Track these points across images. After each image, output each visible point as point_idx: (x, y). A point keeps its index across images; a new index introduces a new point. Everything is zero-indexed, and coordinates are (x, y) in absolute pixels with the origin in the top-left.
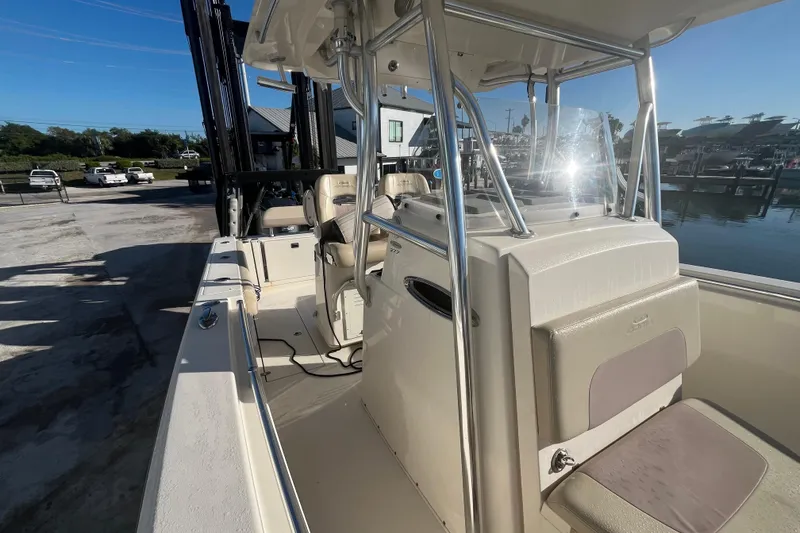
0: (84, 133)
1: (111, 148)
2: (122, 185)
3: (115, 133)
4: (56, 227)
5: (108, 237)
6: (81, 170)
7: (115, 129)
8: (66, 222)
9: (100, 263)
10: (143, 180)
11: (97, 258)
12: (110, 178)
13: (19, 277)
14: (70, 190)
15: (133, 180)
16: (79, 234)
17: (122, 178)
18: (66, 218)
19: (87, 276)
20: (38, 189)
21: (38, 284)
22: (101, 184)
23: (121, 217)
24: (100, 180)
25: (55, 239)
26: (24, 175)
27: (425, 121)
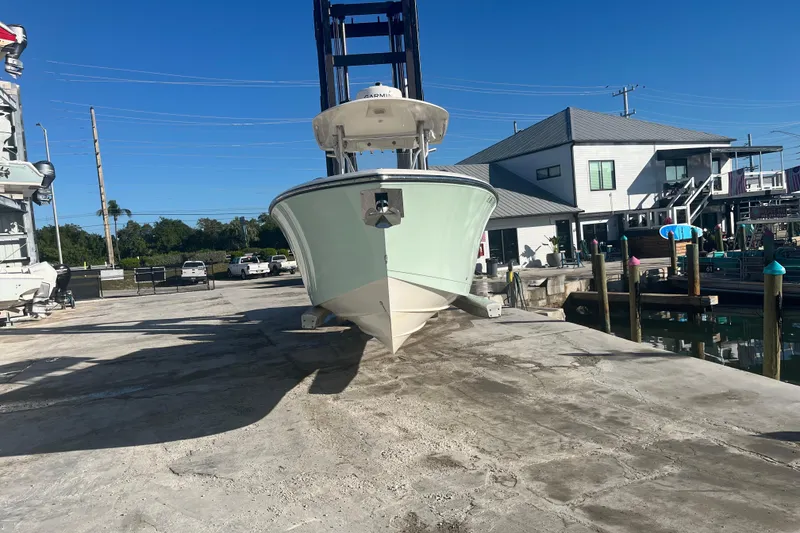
0: (231, 223)
1: (256, 239)
2: (263, 275)
3: (263, 221)
4: (209, 301)
6: (226, 262)
7: (263, 215)
8: (215, 298)
9: (241, 316)
10: (285, 270)
11: (239, 314)
12: (254, 268)
15: (275, 270)
16: (226, 303)
17: (264, 267)
19: (233, 321)
22: (243, 275)
24: (243, 270)
25: (208, 306)
27: (659, 155)
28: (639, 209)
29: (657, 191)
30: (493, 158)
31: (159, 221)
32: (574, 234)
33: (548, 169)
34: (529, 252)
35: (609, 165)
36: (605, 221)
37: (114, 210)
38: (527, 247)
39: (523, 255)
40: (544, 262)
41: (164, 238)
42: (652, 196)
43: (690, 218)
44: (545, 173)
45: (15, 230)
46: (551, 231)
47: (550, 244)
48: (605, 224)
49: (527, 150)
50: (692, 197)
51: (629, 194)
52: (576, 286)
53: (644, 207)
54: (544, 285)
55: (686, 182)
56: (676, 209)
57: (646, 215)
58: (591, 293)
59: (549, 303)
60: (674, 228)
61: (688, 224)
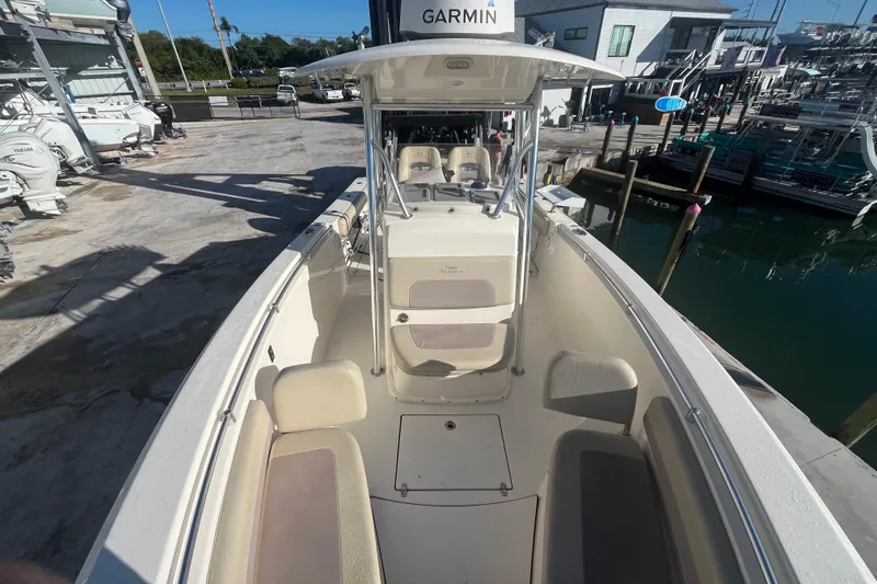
2: (339, 101)
3: (340, 43)
4: (289, 143)
5: (320, 155)
7: (340, 38)
8: (295, 138)
9: (310, 178)
10: (354, 97)
11: (309, 174)
12: (331, 94)
13: (265, 183)
14: (303, 105)
15: (348, 97)
16: (302, 150)
17: (339, 94)
18: (295, 135)
19: (301, 188)
20: (281, 104)
21: (274, 190)
22: (323, 100)
23: (329, 137)
24: (323, 96)
25: (286, 154)
26: (273, 89)
27: (674, 22)
28: (641, 76)
29: (659, 60)
30: (530, 12)
31: (264, 36)
32: (584, 97)
33: (576, 30)
34: (546, 113)
35: (627, 30)
36: (611, 86)
37: (226, 27)
38: (546, 108)
39: (542, 115)
40: (556, 122)
41: (270, 52)
42: (655, 64)
43: (681, 90)
44: (573, 33)
45: (115, 64)
46: (566, 94)
47: (565, 107)
48: (610, 89)
49: (561, 7)
50: (689, 70)
51: (637, 61)
52: (586, 162)
53: (645, 74)
54: (562, 162)
55: (688, 53)
56: (675, 81)
57: (646, 83)
58: (598, 170)
59: (563, 178)
60: (667, 100)
61: (677, 97)
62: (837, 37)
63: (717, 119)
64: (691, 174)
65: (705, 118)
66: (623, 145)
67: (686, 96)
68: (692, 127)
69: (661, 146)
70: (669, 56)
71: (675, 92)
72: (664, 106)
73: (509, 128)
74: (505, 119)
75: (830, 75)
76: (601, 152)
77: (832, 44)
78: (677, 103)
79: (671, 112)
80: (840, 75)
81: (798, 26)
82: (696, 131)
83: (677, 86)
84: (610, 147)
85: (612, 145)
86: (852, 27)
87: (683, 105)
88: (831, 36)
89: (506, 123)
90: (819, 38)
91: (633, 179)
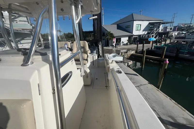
27: (150, 23)
28: (144, 34)
29: (148, 31)
30: (118, 23)
31: (68, 33)
33: (128, 26)
35: (140, 25)
38: (122, 41)
42: (147, 32)
43: (154, 36)
45: (32, 37)
46: (127, 38)
47: (127, 41)
48: (137, 37)
50: (155, 32)
51: (143, 31)
52: (133, 52)
53: (145, 34)
54: (127, 52)
55: (154, 29)
56: (152, 35)
57: (145, 35)
58: (136, 54)
59: (127, 56)
60: (151, 38)
61: (153, 38)
62: (187, 26)
63: (164, 42)
64: (161, 54)
65: (161, 42)
66: (142, 48)
67: (155, 37)
68: (158, 44)
69: (151, 48)
70: (150, 30)
71: (153, 37)
72: (151, 40)
73: (114, 46)
74: (113, 44)
75: (188, 33)
76: (136, 50)
77: (187, 27)
78: (154, 39)
79: (153, 41)
80: (190, 33)
81: (178, 24)
82: (160, 44)
83: (153, 36)
84: (138, 49)
85: (139, 48)
86: (190, 24)
87: (155, 39)
88: (186, 26)
89: (114, 45)
90: (183, 26)
91: (145, 55)
